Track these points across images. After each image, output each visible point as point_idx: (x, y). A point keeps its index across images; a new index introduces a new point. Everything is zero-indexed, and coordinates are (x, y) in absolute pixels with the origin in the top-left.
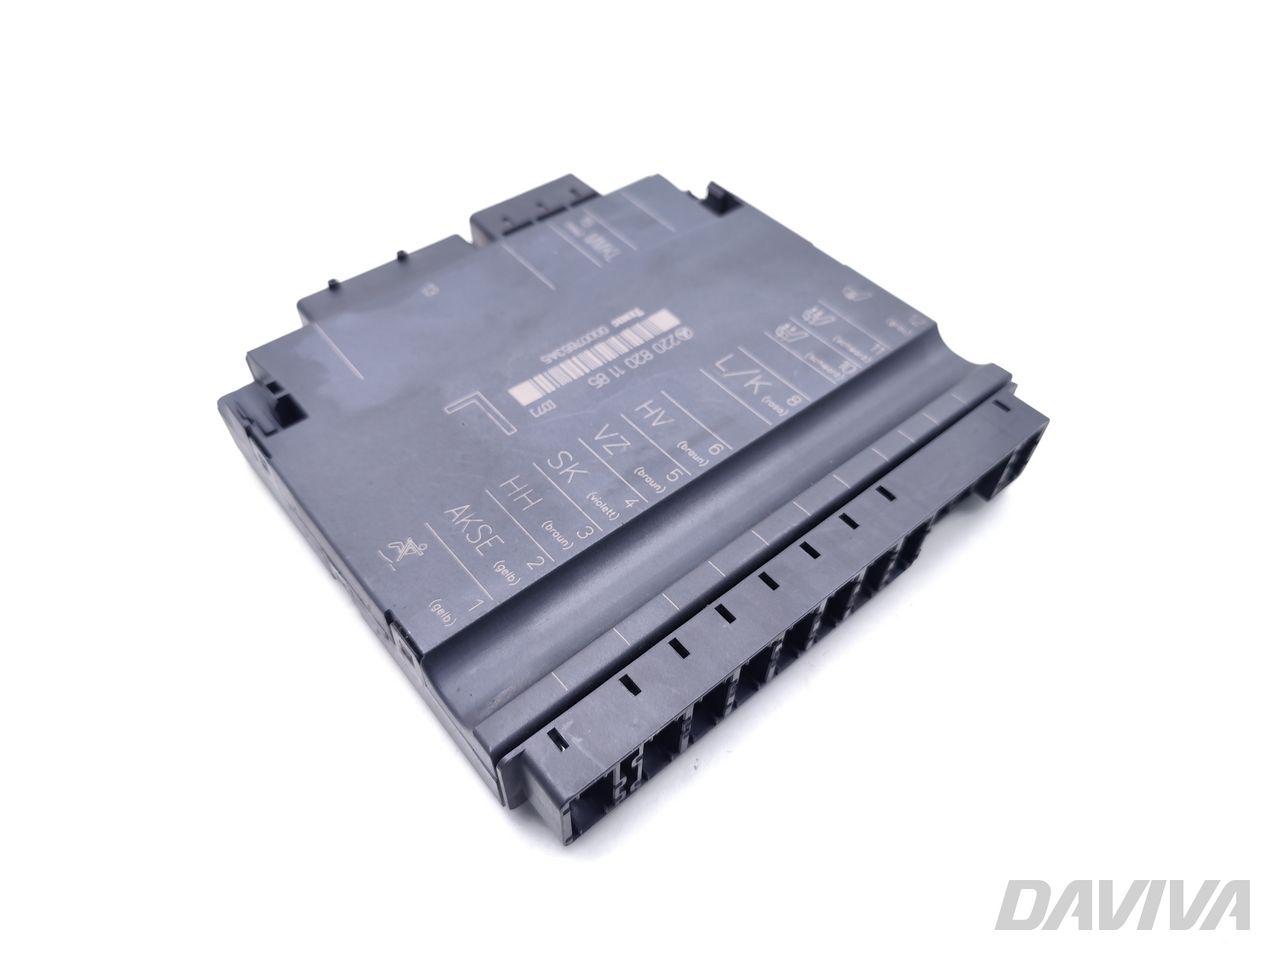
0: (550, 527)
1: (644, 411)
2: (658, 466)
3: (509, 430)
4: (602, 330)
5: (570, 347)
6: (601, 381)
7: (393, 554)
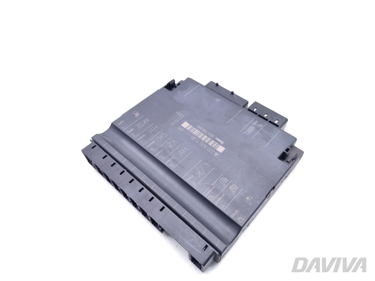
0: (143, 136)
1: (184, 149)
2: (165, 153)
3: (172, 124)
4: (212, 136)
5: (204, 130)
6: (193, 138)
7: (135, 113)
